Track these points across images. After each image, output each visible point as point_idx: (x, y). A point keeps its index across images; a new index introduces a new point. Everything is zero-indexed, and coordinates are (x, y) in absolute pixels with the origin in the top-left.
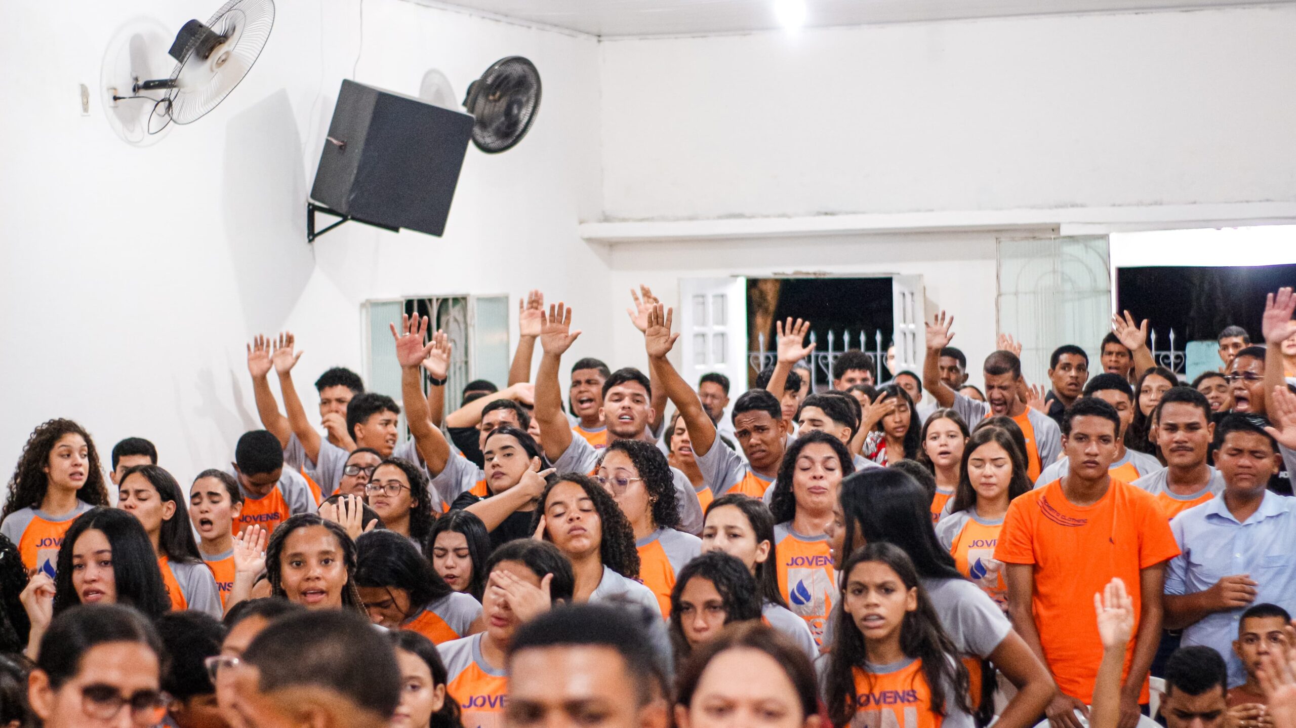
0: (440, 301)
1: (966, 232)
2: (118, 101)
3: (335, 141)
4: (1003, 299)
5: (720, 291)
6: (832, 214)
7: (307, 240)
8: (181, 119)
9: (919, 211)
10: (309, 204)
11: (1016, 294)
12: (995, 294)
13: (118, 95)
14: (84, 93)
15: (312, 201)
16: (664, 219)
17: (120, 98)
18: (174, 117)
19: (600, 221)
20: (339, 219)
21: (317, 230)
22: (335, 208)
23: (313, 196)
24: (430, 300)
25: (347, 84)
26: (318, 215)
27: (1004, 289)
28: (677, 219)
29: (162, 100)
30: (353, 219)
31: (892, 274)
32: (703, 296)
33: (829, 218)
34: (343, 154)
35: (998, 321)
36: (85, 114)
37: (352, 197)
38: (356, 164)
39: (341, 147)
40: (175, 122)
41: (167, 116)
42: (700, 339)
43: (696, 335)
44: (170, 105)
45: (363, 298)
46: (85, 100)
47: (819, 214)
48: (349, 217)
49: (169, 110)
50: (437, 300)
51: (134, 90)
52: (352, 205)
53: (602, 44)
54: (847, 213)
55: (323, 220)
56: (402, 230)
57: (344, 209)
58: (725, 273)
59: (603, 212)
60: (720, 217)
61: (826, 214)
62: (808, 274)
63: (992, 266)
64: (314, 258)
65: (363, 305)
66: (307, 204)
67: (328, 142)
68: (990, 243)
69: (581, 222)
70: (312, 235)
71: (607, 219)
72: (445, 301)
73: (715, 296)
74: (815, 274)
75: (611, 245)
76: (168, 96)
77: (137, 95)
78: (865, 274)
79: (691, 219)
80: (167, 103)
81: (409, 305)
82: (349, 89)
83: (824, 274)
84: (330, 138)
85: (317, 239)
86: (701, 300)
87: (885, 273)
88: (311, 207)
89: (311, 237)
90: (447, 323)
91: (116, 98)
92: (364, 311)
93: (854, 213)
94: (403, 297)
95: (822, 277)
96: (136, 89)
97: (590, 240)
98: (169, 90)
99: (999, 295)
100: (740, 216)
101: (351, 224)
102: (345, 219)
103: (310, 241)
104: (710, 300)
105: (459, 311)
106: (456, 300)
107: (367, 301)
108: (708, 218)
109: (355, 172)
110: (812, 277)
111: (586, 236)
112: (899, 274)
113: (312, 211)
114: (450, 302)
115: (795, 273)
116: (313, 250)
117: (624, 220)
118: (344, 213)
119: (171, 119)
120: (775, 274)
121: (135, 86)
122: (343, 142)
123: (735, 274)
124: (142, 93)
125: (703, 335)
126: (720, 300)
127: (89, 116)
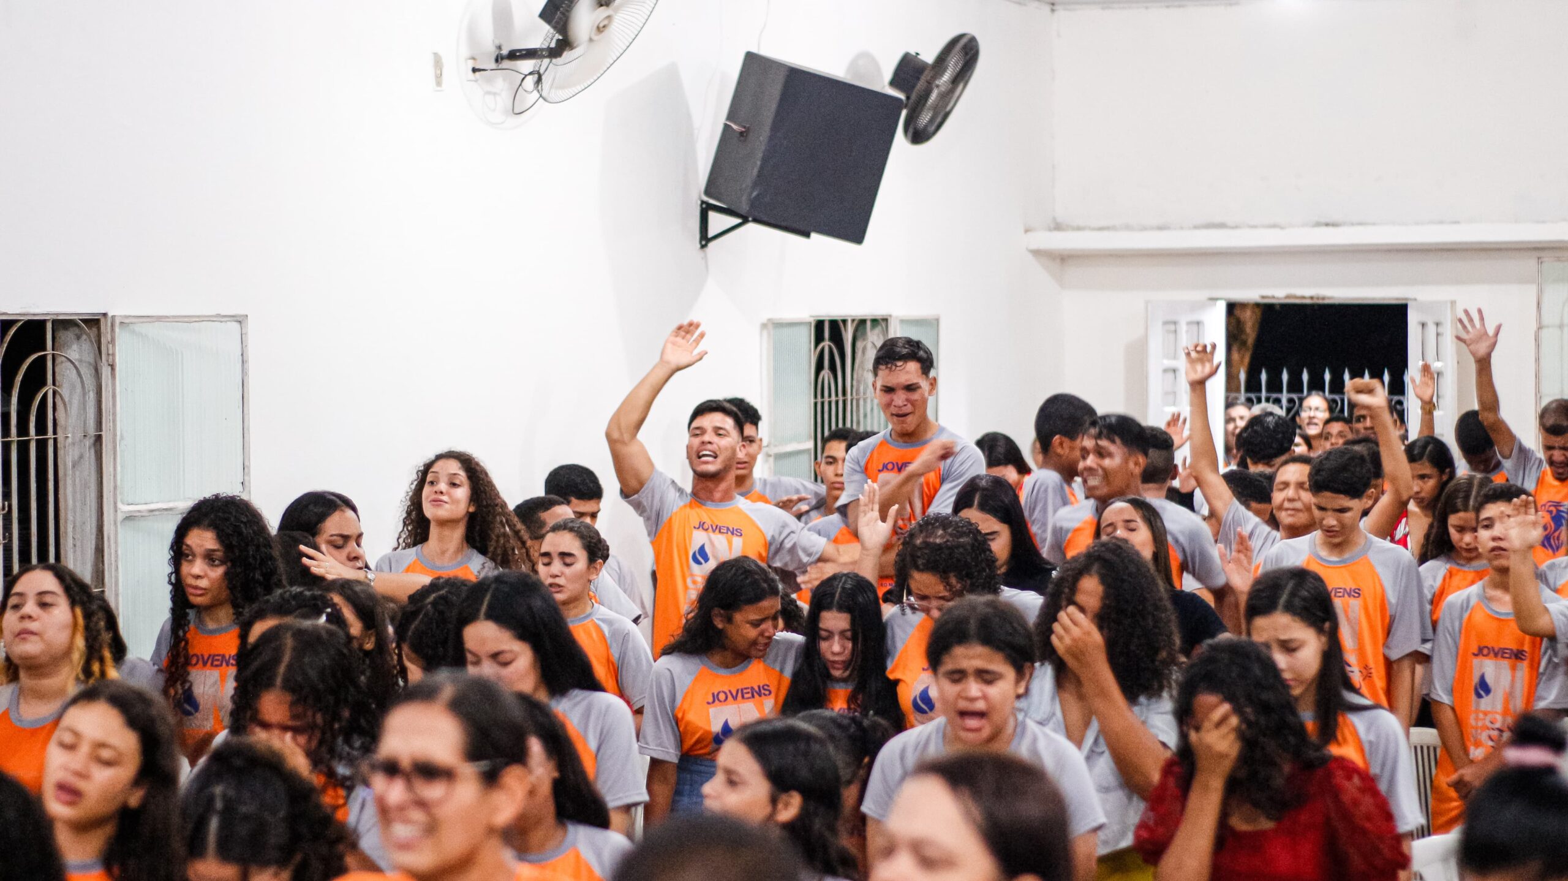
0: (856, 322)
1: (1500, 250)
2: (477, 74)
3: (735, 127)
4: (1544, 333)
5: (1195, 317)
6: (1334, 225)
7: (699, 246)
8: (553, 95)
9: (1441, 222)
10: (703, 202)
11: (1561, 326)
12: (1534, 326)
13: (477, 67)
14: (438, 62)
15: (706, 199)
16: (1128, 228)
17: (479, 70)
18: (544, 94)
19: (1050, 230)
20: (738, 221)
21: (711, 234)
22: (733, 208)
23: (707, 192)
24: (844, 322)
25: (750, 58)
26: (712, 216)
27: (1547, 319)
28: (1144, 228)
29: (531, 73)
30: (756, 221)
31: (1406, 299)
32: (1175, 323)
33: (1330, 229)
34: (745, 141)
35: (1537, 360)
36: (439, 88)
37: (755, 194)
38: (760, 155)
39: (741, 133)
40: (545, 99)
41: (535, 92)
42: (1171, 375)
43: (1165, 371)
44: (539, 80)
45: (764, 319)
46: (439, 72)
47: (1318, 224)
48: (750, 219)
49: (538, 86)
50: (853, 321)
51: (497, 61)
52: (754, 203)
53: (1056, 13)
54: (1352, 224)
55: (718, 222)
56: (813, 235)
57: (744, 208)
58: (1202, 295)
59: (1054, 219)
60: (1196, 227)
61: (1327, 225)
62: (1303, 297)
63: (1531, 291)
64: (707, 267)
65: (764, 326)
66: (699, 202)
67: (726, 128)
68: (1529, 264)
69: (1026, 231)
70: (705, 239)
71: (1058, 227)
72: (863, 322)
73: (1189, 323)
74: (1312, 298)
75: (1063, 259)
76: (537, 69)
77: (500, 67)
78: (1373, 299)
79: (1161, 228)
80: (536, 76)
81: (819, 325)
82: (753, 63)
83: (1323, 298)
84: (728, 123)
85: (711, 245)
86: (1172, 327)
87: (1397, 299)
88: (704, 206)
89: (704, 243)
90: (864, 350)
91: (474, 70)
92: (765, 333)
93: (1360, 224)
94: (811, 316)
95: (1321, 302)
96: (499, 59)
97: (1037, 253)
98: (539, 61)
99: (1540, 328)
100: (1222, 226)
101: (752, 227)
102: (745, 221)
103: (703, 247)
104: (1183, 328)
105: (878, 336)
106: (875, 322)
107: (769, 320)
108: (1182, 228)
109: (759, 163)
110: (1308, 301)
111: (1034, 246)
112: (1415, 300)
113: (705, 210)
114: (869, 324)
115: (1287, 297)
116: (705, 258)
117: (1079, 229)
118: (744, 214)
119: (541, 96)
120: (1263, 297)
121: (497, 57)
122: (745, 127)
123: (1214, 295)
124: (506, 64)
125: (1174, 371)
126: (1195, 327)
127: (442, 91)
